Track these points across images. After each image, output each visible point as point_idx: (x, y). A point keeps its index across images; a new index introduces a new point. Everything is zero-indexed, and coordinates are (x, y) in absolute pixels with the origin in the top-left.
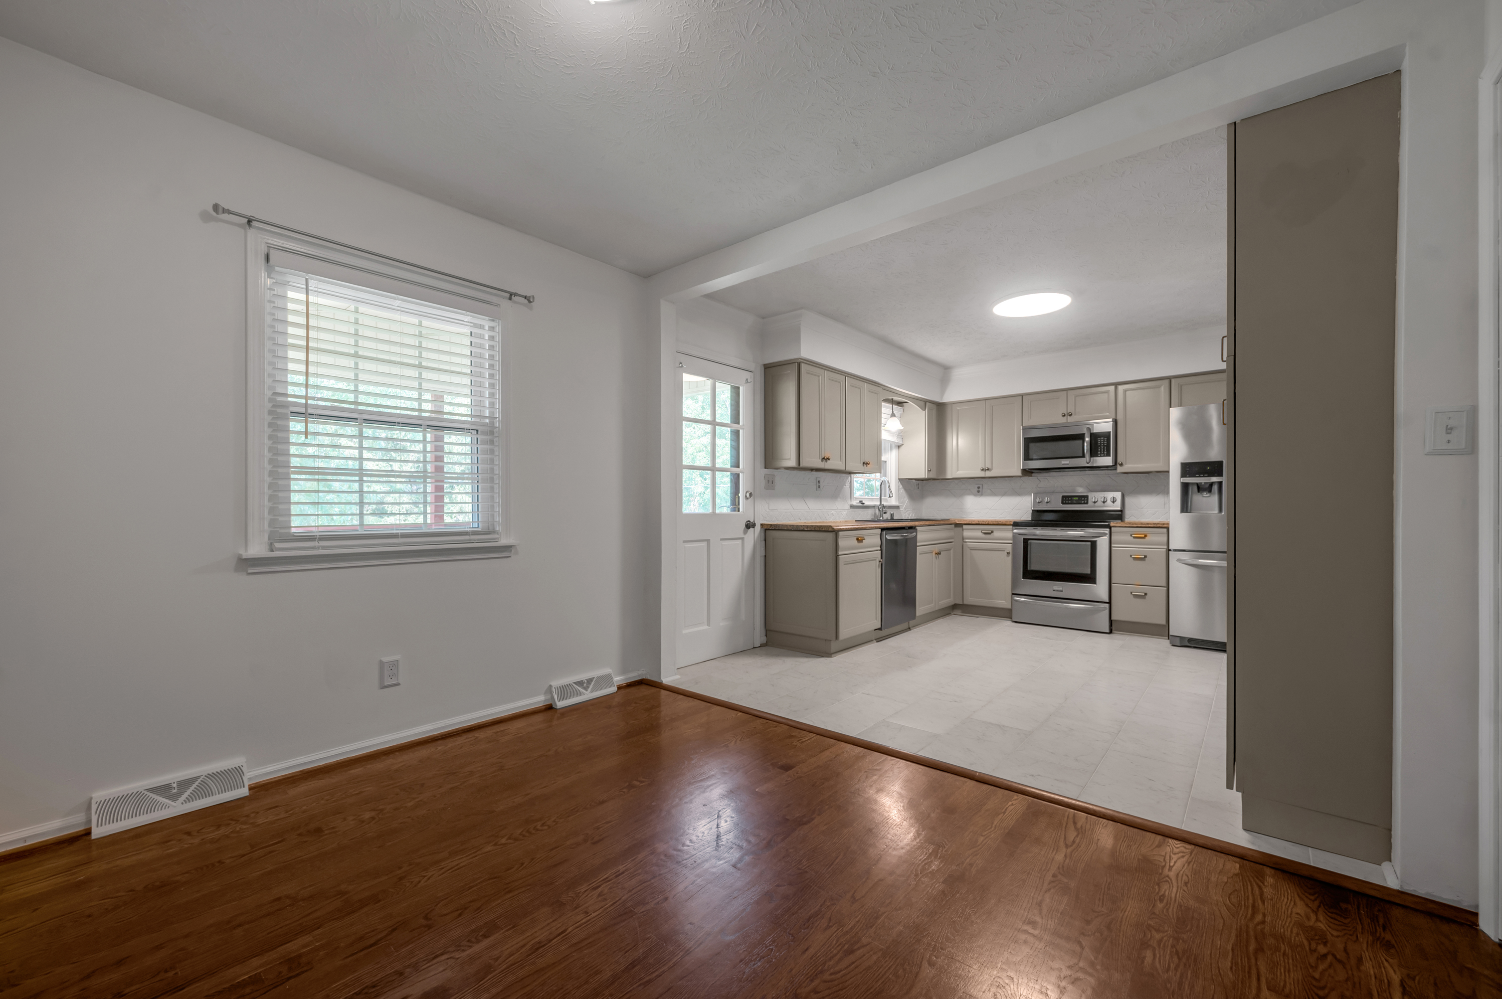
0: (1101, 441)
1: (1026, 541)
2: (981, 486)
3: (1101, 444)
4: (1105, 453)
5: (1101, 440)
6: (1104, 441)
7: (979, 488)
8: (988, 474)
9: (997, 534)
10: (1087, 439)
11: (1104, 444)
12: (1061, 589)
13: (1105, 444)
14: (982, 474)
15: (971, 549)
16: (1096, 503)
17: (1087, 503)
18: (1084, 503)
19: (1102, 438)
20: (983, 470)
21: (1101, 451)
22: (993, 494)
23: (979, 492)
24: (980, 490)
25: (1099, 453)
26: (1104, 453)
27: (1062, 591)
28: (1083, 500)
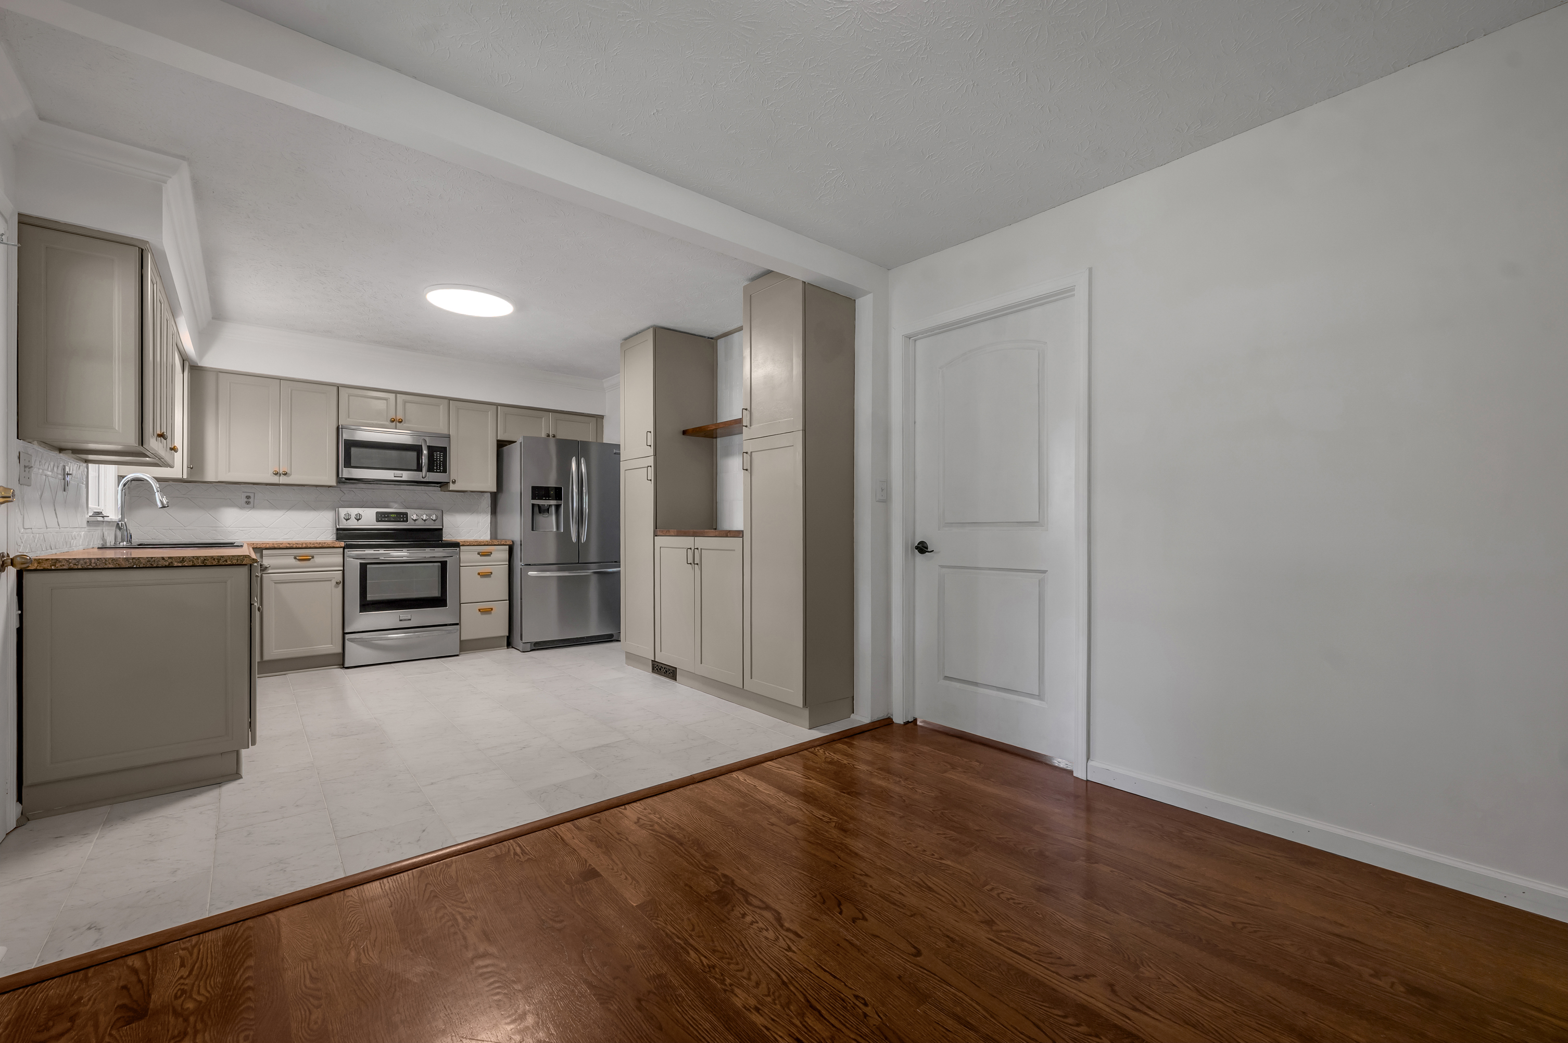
0: (437, 456)
1: (363, 568)
2: (252, 495)
3: (437, 459)
4: (442, 468)
5: (437, 454)
6: (440, 457)
7: (248, 497)
8: (283, 480)
9: (318, 560)
10: (425, 452)
11: (440, 459)
12: (409, 617)
13: (442, 460)
14: (275, 480)
15: (275, 583)
16: (416, 522)
17: (407, 521)
18: (403, 521)
19: (438, 453)
20: (276, 474)
21: (437, 467)
22: (274, 506)
23: (248, 503)
24: (251, 500)
25: (435, 468)
26: (440, 469)
27: (410, 620)
28: (402, 518)
